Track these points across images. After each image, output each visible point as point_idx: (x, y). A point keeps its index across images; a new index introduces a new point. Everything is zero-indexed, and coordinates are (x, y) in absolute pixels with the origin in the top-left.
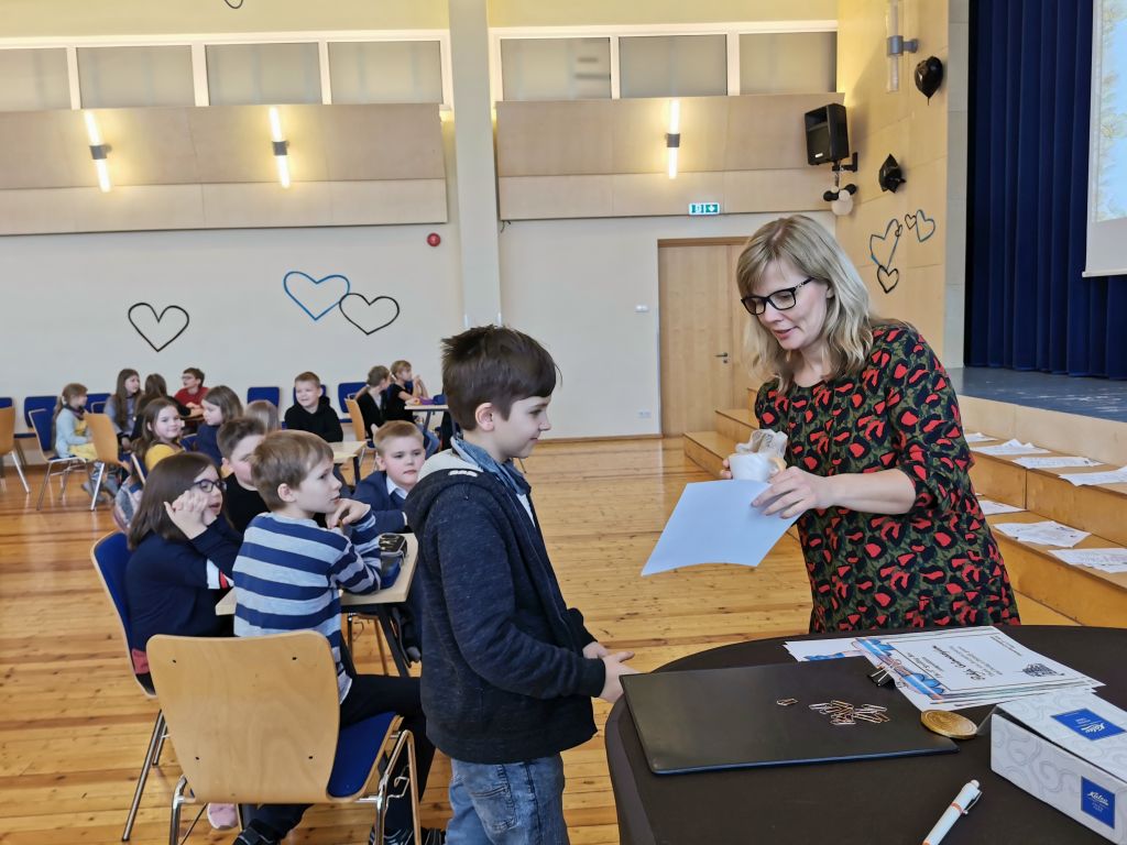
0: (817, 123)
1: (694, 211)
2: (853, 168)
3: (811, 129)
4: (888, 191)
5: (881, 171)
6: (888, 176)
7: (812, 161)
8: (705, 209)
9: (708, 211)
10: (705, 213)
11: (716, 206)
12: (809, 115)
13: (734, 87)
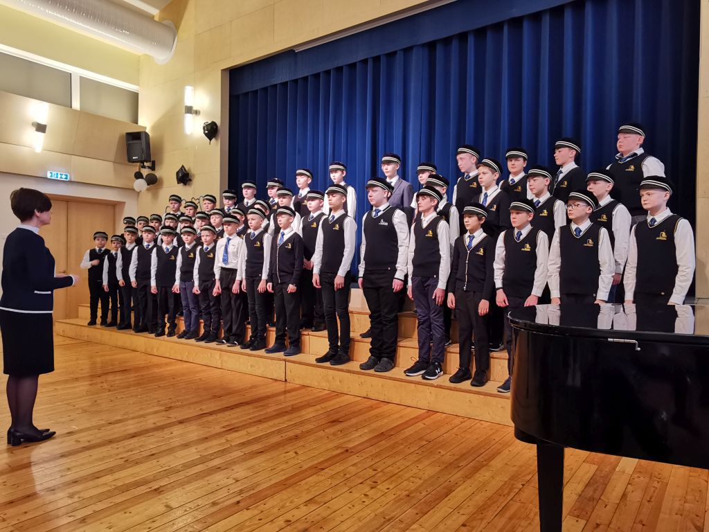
0: (133, 140)
1: (51, 176)
2: (153, 168)
3: (130, 142)
4: (182, 184)
5: (177, 173)
6: (183, 176)
7: (130, 161)
8: (59, 176)
9: (61, 178)
10: (59, 179)
11: (67, 175)
12: (128, 134)
13: (76, 105)
